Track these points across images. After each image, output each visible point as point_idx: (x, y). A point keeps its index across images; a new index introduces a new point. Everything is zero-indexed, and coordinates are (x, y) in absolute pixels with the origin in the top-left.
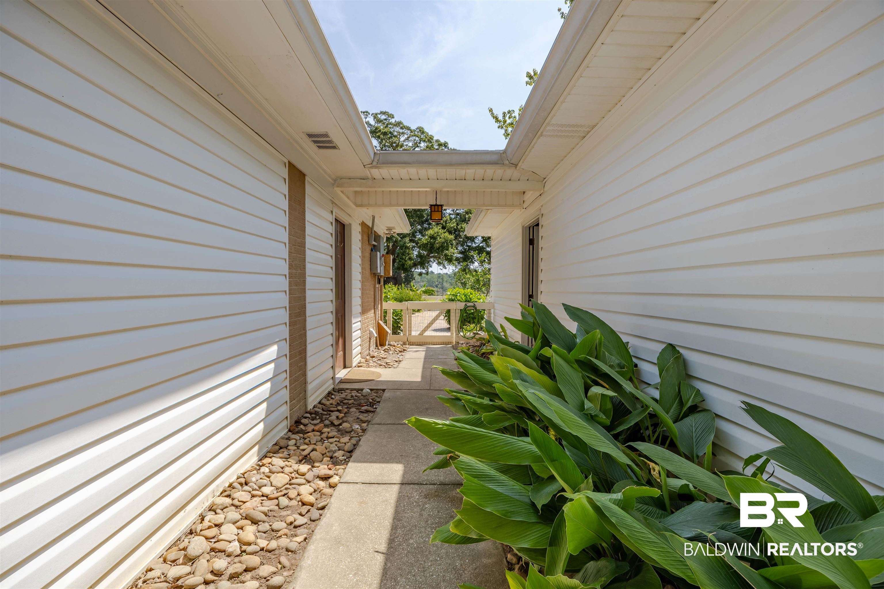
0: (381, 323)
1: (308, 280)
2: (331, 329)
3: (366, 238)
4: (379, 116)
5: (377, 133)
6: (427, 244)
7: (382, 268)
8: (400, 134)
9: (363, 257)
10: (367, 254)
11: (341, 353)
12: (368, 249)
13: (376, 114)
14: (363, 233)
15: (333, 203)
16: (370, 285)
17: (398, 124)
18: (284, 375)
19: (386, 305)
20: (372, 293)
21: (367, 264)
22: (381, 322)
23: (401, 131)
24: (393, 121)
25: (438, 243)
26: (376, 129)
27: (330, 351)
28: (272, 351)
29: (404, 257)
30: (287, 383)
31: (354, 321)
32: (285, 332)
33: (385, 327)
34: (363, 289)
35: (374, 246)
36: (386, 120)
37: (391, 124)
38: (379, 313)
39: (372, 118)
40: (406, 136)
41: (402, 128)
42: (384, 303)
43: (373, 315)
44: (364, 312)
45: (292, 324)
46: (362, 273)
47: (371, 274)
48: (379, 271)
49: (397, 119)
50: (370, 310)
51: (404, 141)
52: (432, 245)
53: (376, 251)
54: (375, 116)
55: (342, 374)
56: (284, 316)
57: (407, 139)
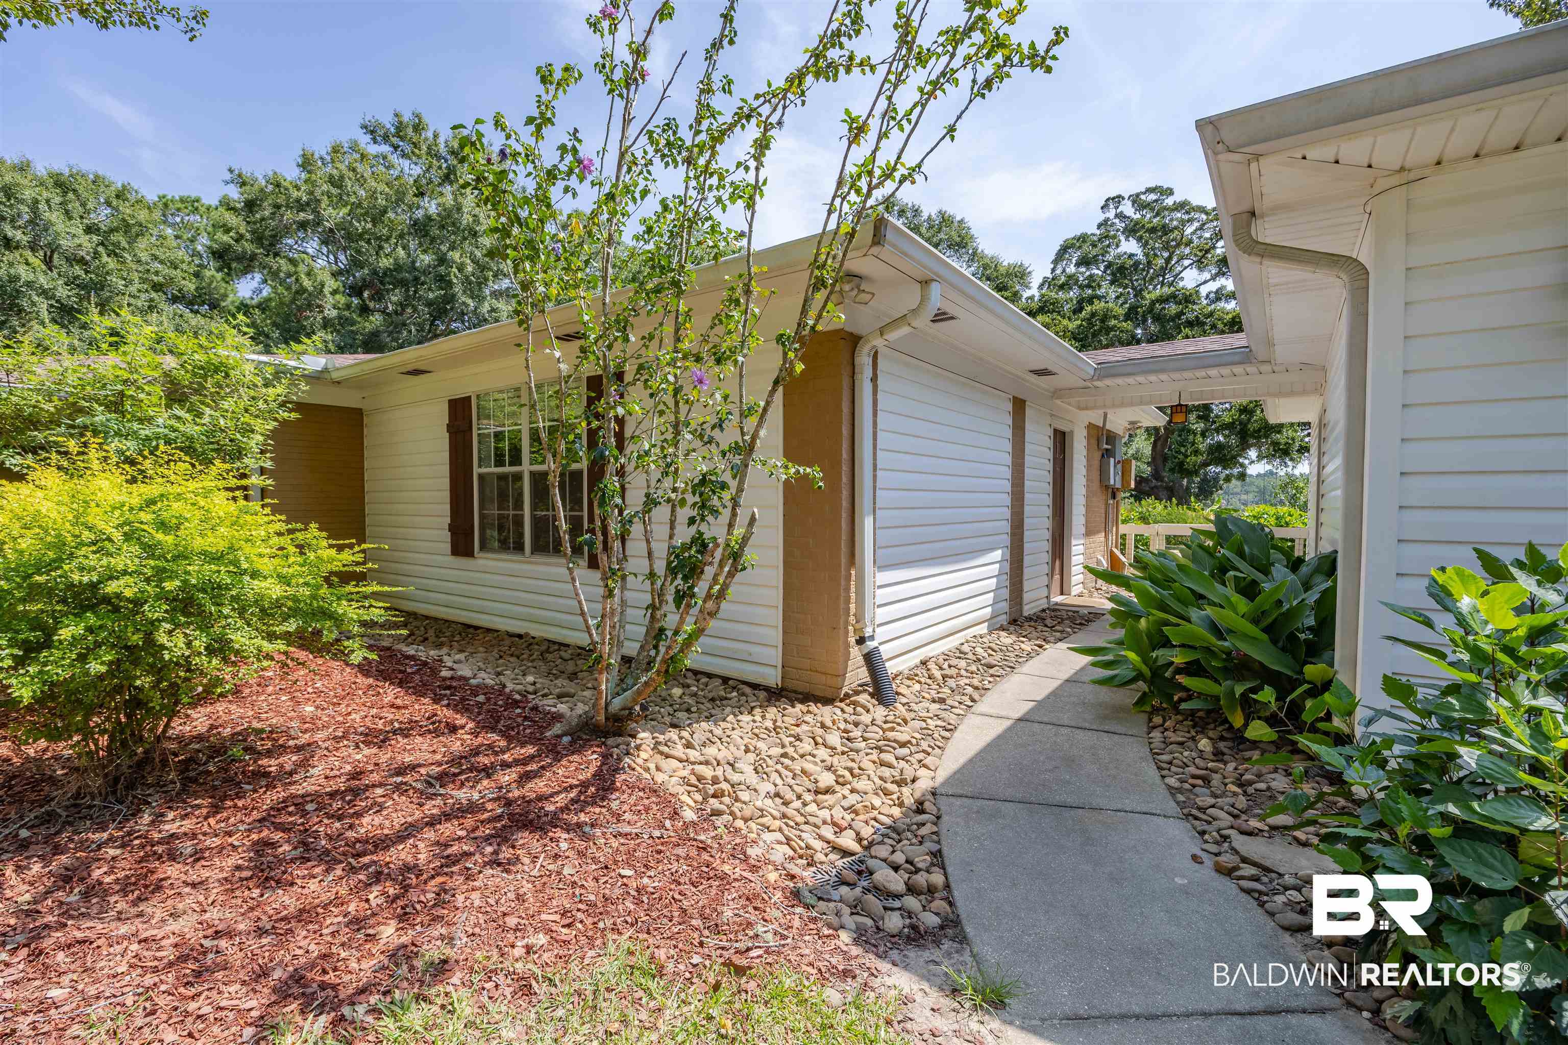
0: (1117, 552)
1: (1027, 496)
2: (1047, 546)
3: (1094, 442)
4: (1143, 197)
5: (1138, 231)
6: (1233, 423)
7: (1118, 478)
8: (1183, 223)
9: (1089, 467)
10: (1096, 463)
11: (1057, 577)
12: (1098, 455)
13: (1138, 195)
14: (1089, 437)
15: (1052, 415)
16: (1099, 502)
17: (1181, 206)
18: (1005, 577)
19: (1123, 529)
20: (1103, 511)
21: (1096, 475)
22: (1115, 550)
23: (1186, 217)
24: (1169, 201)
25: (1256, 421)
26: (1137, 223)
27: (1046, 569)
28: (997, 555)
29: (1183, 450)
30: (1008, 584)
31: (1074, 542)
32: (1006, 539)
33: (1121, 557)
34: (1088, 507)
35: (1107, 450)
36: (1156, 201)
37: (1166, 208)
38: (1112, 538)
39: (1129, 203)
40: (1196, 224)
41: (1188, 213)
42: (1121, 526)
43: (1103, 539)
44: (1089, 533)
45: (1013, 535)
46: (1088, 487)
47: (1101, 486)
48: (1112, 482)
49: (1178, 197)
50: (1099, 532)
51: (1193, 233)
52: (1244, 425)
53: (1109, 457)
54: (1135, 199)
55: (1059, 599)
56: (1006, 527)
57: (1201, 228)
